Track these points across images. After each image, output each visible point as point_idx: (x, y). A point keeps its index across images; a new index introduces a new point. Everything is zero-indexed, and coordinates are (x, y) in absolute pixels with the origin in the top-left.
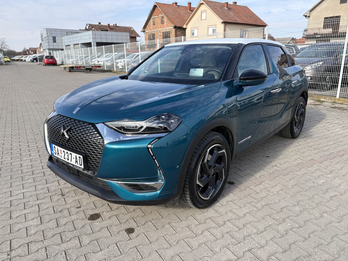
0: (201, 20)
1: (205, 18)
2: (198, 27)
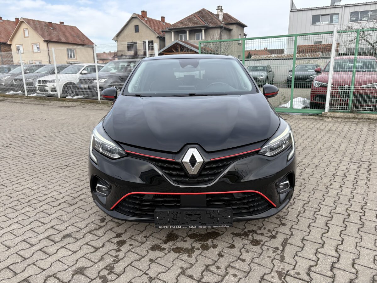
0: (25, 37)
1: (28, 36)
2: (22, 44)
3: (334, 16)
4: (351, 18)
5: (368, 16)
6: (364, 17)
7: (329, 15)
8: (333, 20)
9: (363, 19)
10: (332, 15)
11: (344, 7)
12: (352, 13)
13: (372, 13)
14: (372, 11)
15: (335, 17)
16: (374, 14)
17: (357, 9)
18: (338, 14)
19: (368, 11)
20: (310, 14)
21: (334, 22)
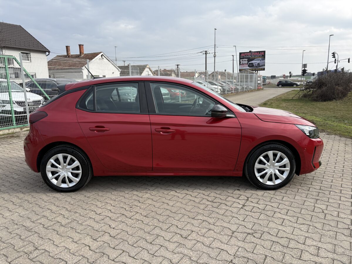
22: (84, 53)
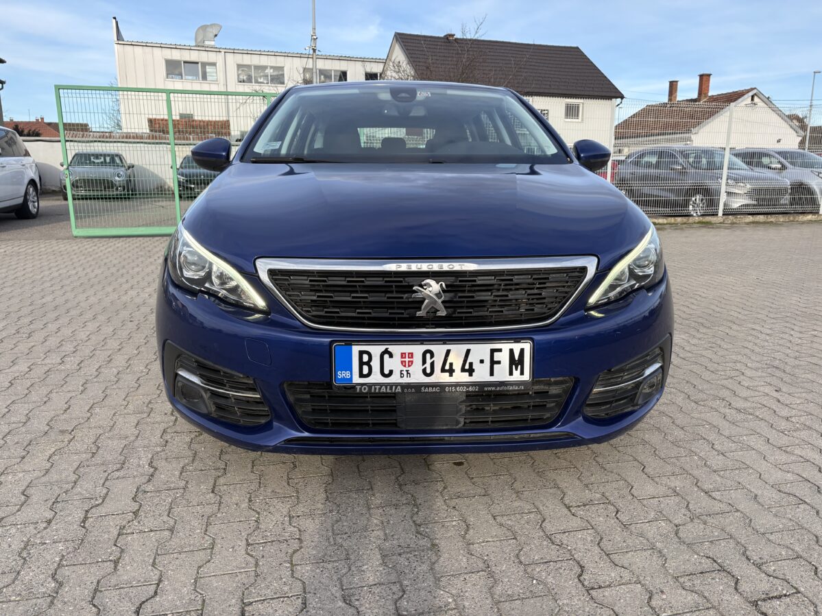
3: (207, 67)
4: (238, 75)
5: (268, 76)
6: (260, 77)
7: (197, 63)
8: (208, 74)
9: (259, 80)
10: (204, 65)
11: (223, 53)
12: (239, 66)
13: (272, 71)
14: (271, 67)
15: (208, 69)
16: (275, 73)
17: (247, 60)
18: (214, 64)
19: (265, 68)
20: (161, 56)
21: (209, 78)
22: (710, 94)
